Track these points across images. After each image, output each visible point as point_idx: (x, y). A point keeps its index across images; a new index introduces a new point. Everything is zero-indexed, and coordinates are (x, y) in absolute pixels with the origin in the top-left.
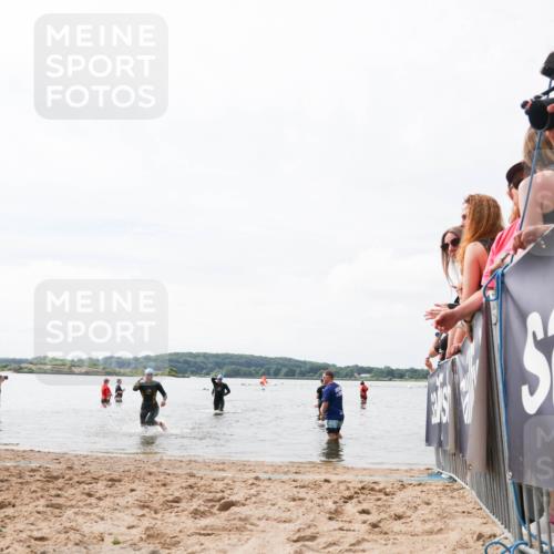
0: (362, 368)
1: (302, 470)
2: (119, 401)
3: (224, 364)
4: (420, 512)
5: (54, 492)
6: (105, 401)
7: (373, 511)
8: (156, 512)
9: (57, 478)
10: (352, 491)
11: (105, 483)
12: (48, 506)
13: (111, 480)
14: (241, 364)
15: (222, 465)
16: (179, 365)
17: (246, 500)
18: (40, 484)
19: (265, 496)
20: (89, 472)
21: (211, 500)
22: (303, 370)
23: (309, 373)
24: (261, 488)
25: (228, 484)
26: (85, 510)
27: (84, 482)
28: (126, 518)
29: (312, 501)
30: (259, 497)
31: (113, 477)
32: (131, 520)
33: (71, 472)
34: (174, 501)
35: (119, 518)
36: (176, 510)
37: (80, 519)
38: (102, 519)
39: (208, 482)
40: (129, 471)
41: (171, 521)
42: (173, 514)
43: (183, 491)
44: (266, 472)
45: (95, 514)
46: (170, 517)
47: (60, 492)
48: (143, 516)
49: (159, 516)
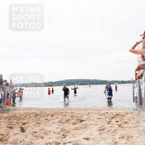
0: (115, 81)
1: (101, 110)
2: (53, 93)
3: (79, 82)
4: (132, 121)
5: (38, 119)
6: (49, 94)
7: (119, 121)
8: (63, 124)
9: (38, 115)
10: (114, 116)
11: (51, 116)
12: (36, 123)
13: (52, 115)
14: (84, 82)
15: (80, 110)
16: (67, 83)
17: (86, 119)
18: (34, 117)
19: (91, 118)
20: (46, 113)
21: (77, 120)
22: (100, 82)
23: (101, 83)
24: (90, 116)
25: (81, 115)
26: (46, 124)
27: (45, 116)
28: (56, 125)
29: (103, 119)
30: (90, 118)
31: (52, 114)
32: (57, 126)
33: (42, 113)
34: (68, 120)
35: (54, 126)
36: (68, 123)
37: (45, 126)
38: (50, 126)
39: (76, 115)
40: (56, 112)
41: (67, 126)
42: (68, 124)
43: (70, 117)
44: (91, 111)
45: (48, 125)
46: (67, 125)
47: (39, 119)
48: (60, 125)
49: (64, 125)
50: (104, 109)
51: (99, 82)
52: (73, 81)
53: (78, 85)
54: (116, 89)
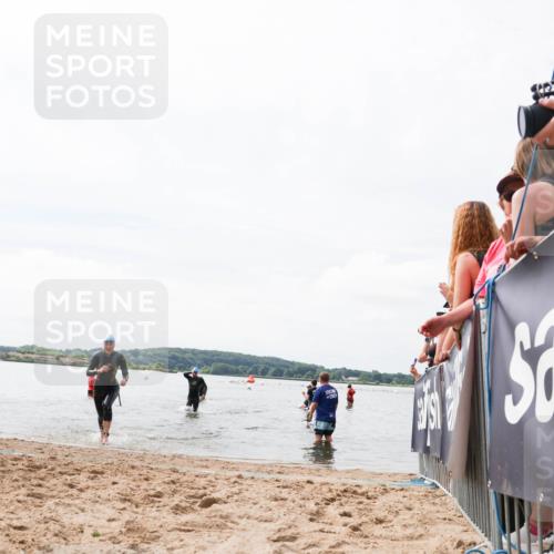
0: (350, 371)
1: (286, 470)
3: (212, 361)
4: (401, 517)
5: (35, 482)
7: (355, 514)
9: (39, 468)
10: (335, 493)
11: (88, 475)
12: (29, 495)
13: (94, 472)
14: (229, 362)
15: (205, 462)
18: (21, 473)
20: (72, 463)
21: (192, 497)
22: (291, 370)
23: (296, 373)
24: (244, 487)
25: (210, 481)
26: (67, 501)
27: (65, 473)
28: (107, 510)
29: (294, 502)
30: (241, 495)
31: (96, 468)
32: (111, 513)
33: (53, 463)
34: (155, 496)
35: (99, 511)
36: (157, 504)
37: (61, 510)
38: (83, 510)
39: (190, 479)
40: (112, 464)
41: (152, 515)
42: (154, 509)
43: (166, 486)
44: (249, 471)
45: (76, 505)
46: (150, 511)
47: (41, 482)
48: (124, 509)
49: (140, 510)
50: (298, 467)
51: (288, 367)
52: (190, 355)
53: (208, 373)
54: (350, 400)
